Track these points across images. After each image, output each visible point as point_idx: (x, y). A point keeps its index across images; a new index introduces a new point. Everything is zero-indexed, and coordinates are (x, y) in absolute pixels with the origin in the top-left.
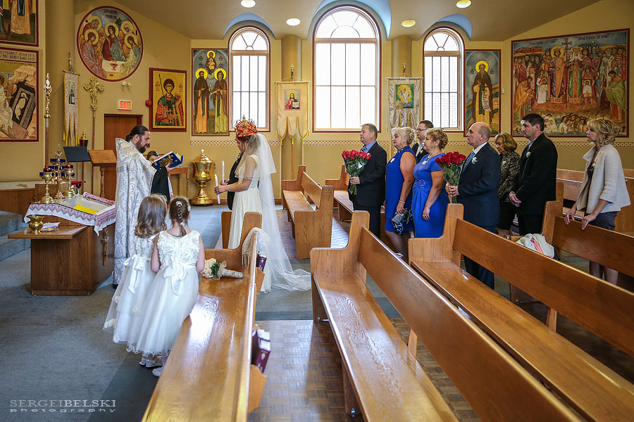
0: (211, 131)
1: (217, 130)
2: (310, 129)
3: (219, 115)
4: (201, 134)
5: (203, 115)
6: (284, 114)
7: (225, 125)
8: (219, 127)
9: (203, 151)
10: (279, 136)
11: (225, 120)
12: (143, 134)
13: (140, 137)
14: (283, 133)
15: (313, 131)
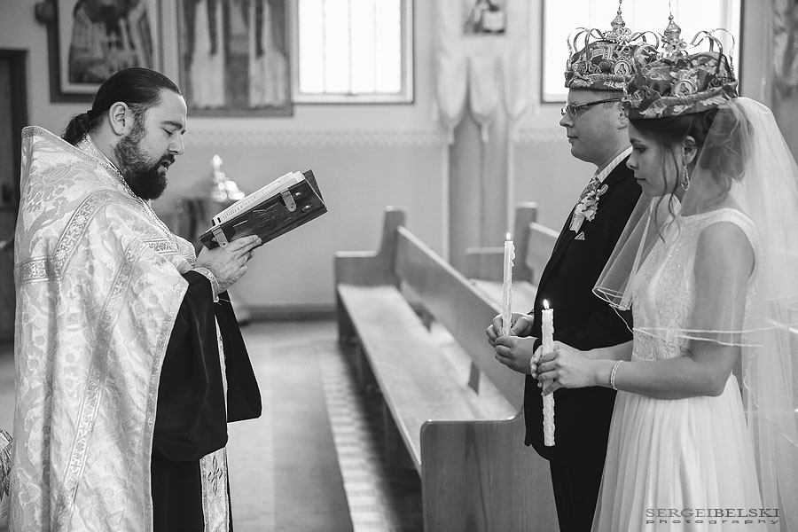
0: (238, 99)
1: (255, 99)
2: (536, 96)
3: (260, 52)
4: (208, 112)
5: (213, 51)
6: (458, 49)
7: (281, 86)
8: (261, 89)
9: (217, 161)
10: (443, 117)
11: (281, 68)
12: (148, 98)
13: (138, 116)
14: (454, 106)
15: (542, 102)
